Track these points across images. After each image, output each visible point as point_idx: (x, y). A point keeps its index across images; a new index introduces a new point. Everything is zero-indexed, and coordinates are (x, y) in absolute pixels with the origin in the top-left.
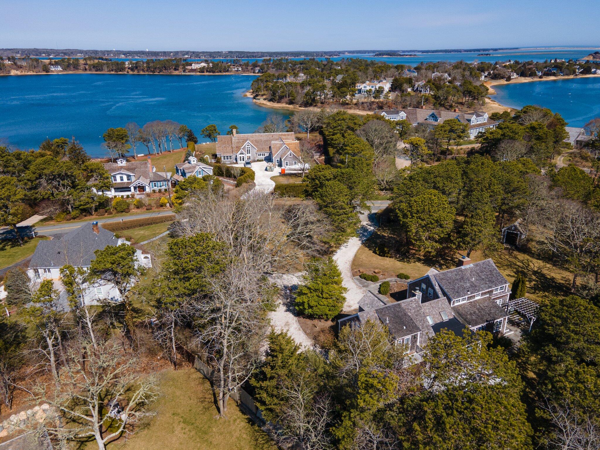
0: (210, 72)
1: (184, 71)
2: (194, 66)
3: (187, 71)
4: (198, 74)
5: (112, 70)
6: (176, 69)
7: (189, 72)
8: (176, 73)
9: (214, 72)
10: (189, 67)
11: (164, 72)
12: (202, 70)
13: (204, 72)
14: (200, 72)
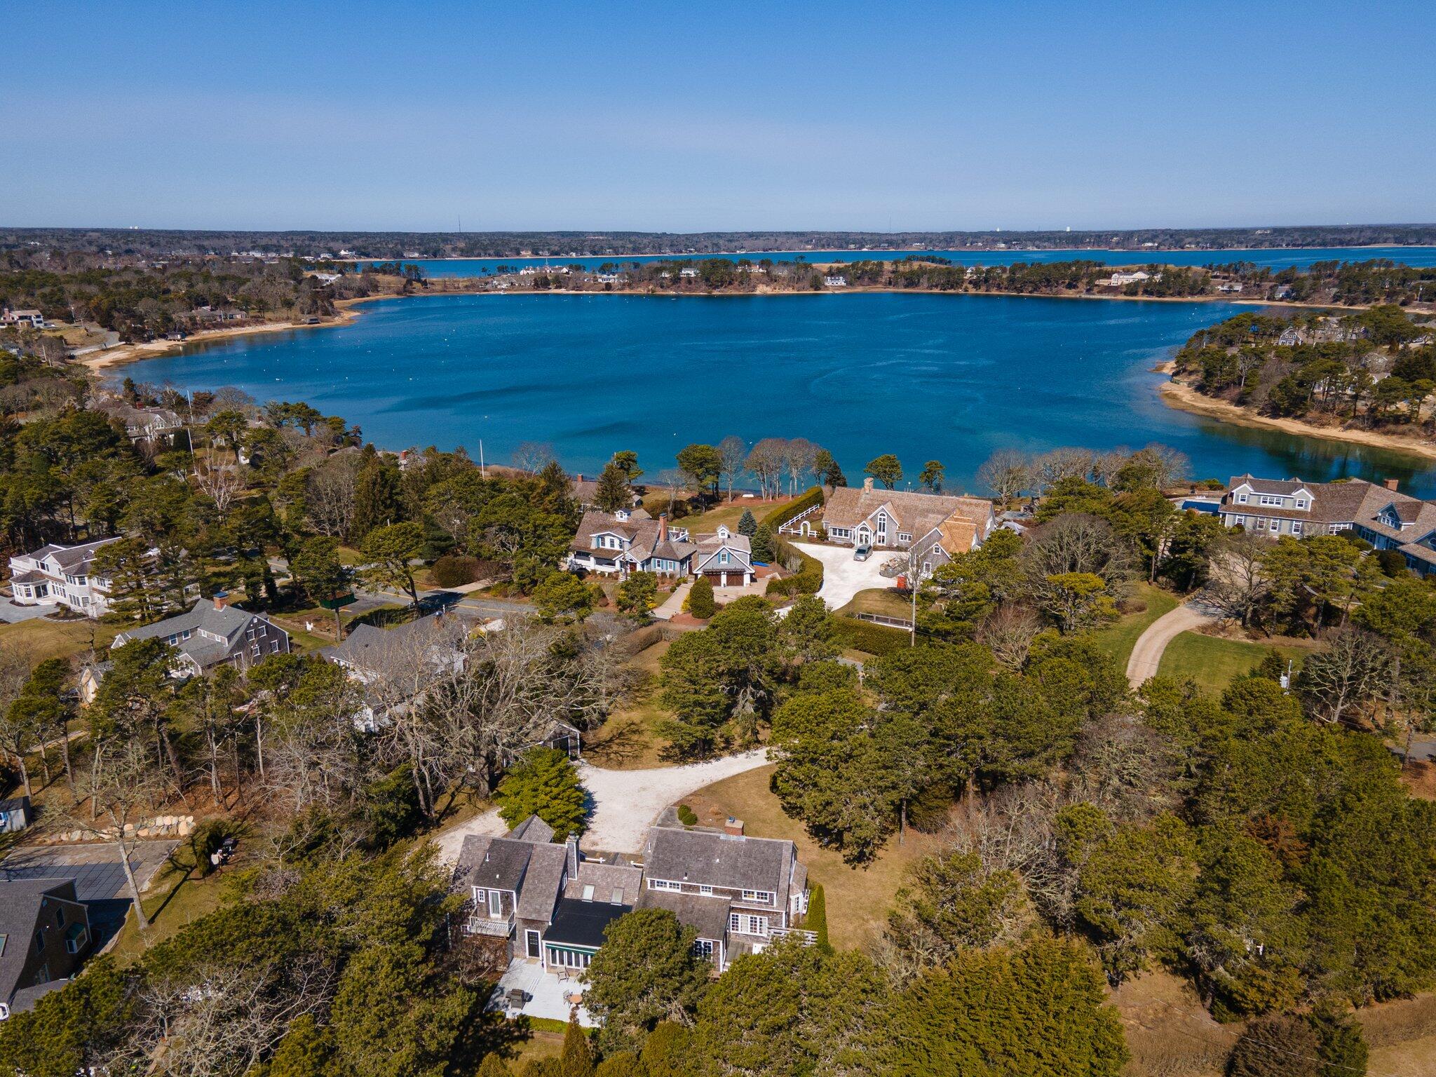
0: (1151, 293)
1: (1088, 291)
2: (1117, 280)
3: (1096, 289)
4: (1122, 297)
5: (936, 286)
6: (1070, 286)
7: (1100, 292)
8: (1071, 294)
9: (1161, 294)
10: (1104, 282)
11: (1044, 292)
12: (1132, 289)
13: (1135, 294)
14: (1125, 294)
